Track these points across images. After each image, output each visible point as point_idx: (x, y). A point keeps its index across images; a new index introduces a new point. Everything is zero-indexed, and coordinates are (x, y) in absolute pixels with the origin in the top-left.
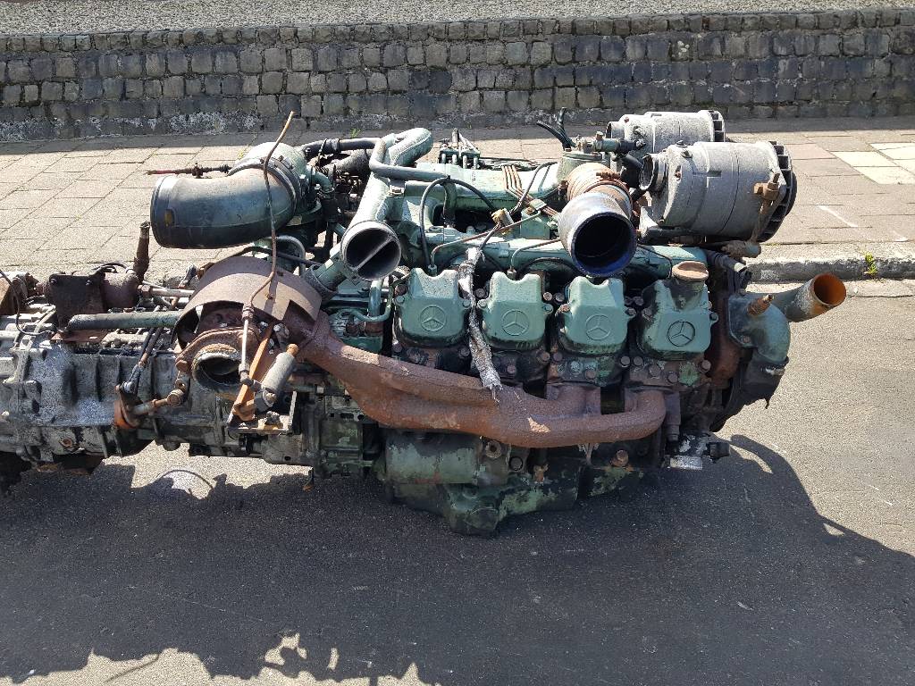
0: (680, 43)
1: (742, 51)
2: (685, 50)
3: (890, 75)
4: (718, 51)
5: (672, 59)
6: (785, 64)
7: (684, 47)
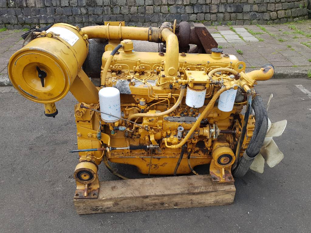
0: (11, 1)
1: (34, 5)
2: (13, 4)
3: (87, 13)
4: (25, 5)
5: (9, 7)
6: (49, 9)
7: (12, 3)
